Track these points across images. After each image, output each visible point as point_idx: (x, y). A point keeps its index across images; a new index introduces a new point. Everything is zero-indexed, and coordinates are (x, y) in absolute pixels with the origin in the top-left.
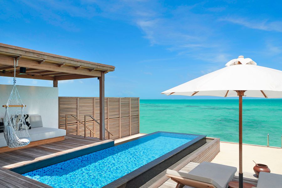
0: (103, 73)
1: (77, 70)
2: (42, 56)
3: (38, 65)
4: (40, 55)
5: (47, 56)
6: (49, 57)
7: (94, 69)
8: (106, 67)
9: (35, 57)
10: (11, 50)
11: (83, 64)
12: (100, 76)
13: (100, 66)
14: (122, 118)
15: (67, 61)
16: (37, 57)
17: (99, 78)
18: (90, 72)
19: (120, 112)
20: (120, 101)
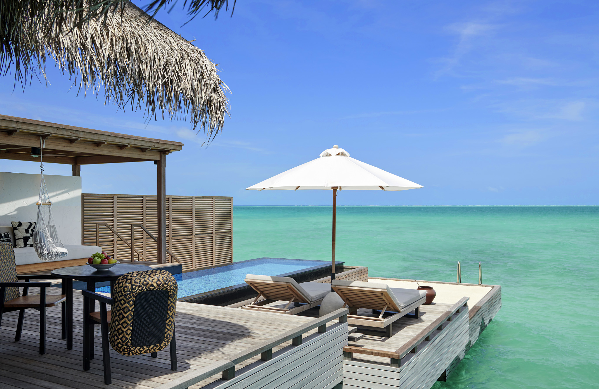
0: (163, 154)
1: (123, 151)
2: (78, 133)
3: (69, 145)
4: (75, 132)
5: (83, 133)
6: (86, 133)
7: (149, 148)
8: (168, 145)
9: (68, 134)
10: (40, 127)
11: (132, 142)
12: (158, 158)
13: (158, 143)
14: (197, 236)
15: (110, 139)
16: (70, 134)
17: (156, 162)
18: (142, 153)
19: (194, 225)
20: (194, 204)
